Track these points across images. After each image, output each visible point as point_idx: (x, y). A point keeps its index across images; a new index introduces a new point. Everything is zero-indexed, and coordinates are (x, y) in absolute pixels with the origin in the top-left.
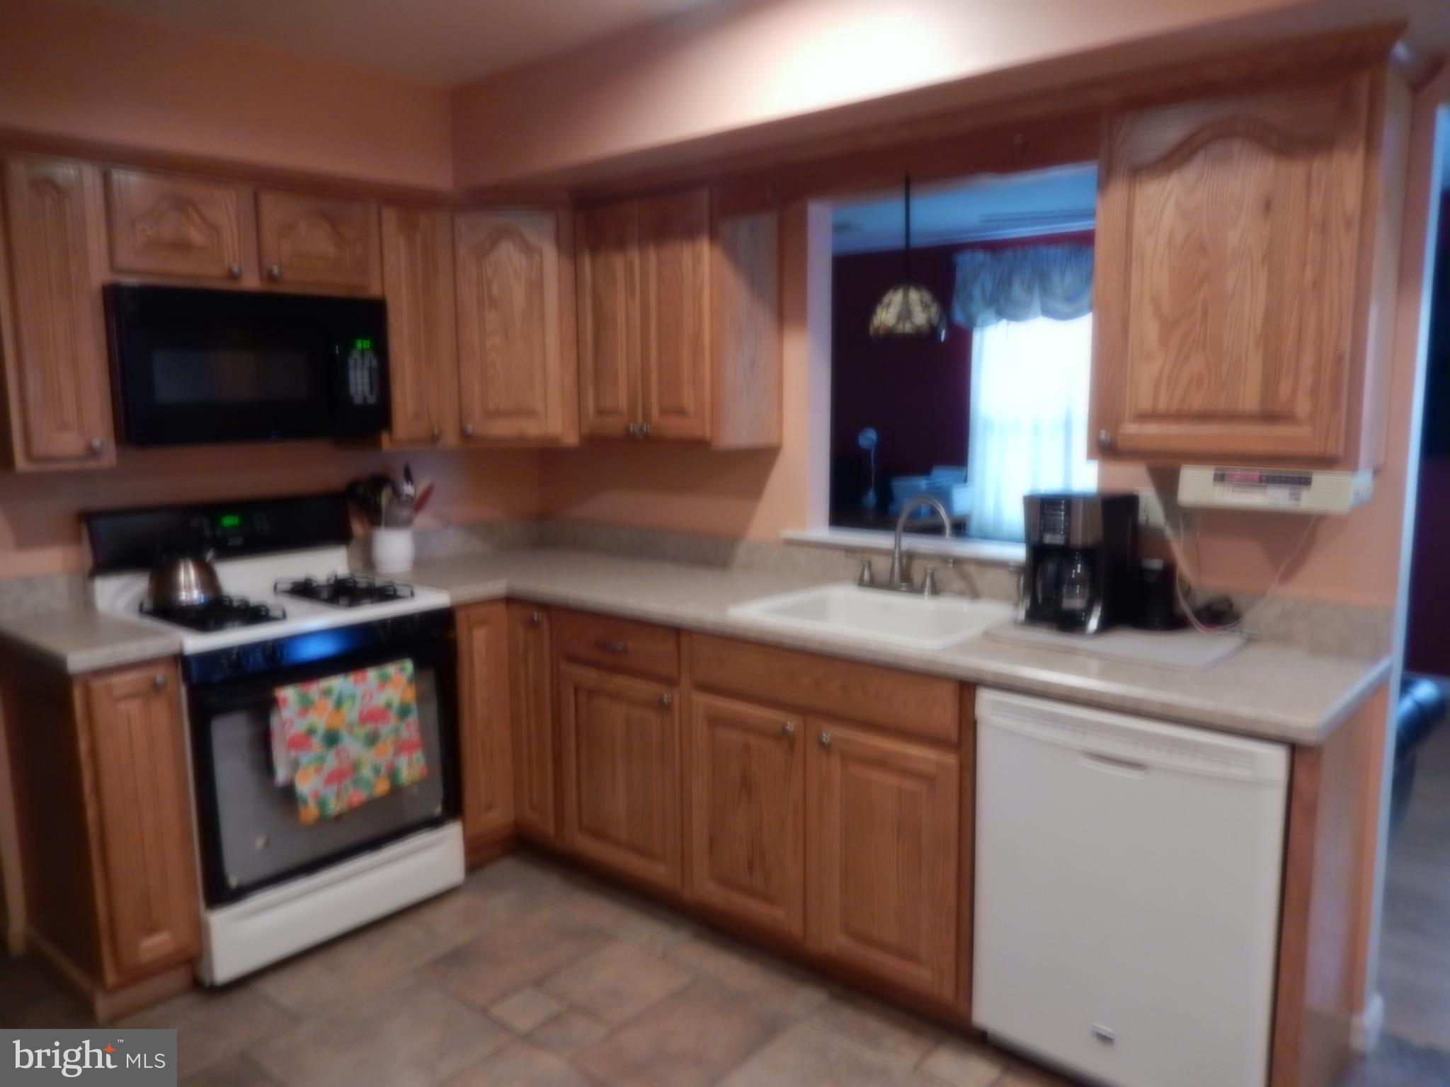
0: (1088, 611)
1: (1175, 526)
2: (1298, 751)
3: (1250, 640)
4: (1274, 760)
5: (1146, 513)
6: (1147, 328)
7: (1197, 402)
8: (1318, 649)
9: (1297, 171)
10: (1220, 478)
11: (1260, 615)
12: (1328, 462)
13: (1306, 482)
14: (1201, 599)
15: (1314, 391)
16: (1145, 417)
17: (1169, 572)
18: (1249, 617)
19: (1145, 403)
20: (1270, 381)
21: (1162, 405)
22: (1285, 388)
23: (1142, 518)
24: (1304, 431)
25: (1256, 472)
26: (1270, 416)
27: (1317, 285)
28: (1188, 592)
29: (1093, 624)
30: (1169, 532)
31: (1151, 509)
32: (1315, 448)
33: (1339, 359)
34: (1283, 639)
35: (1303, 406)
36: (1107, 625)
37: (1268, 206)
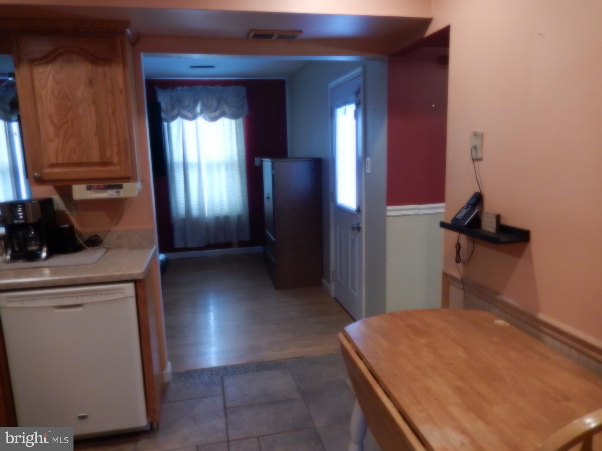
0: (41, 250)
1: (70, 210)
2: (137, 282)
3: (108, 249)
4: (129, 288)
5: (57, 207)
6: (48, 128)
7: (75, 158)
8: (132, 247)
9: (100, 70)
10: (89, 188)
11: (108, 239)
12: (127, 179)
13: (120, 187)
14: (86, 238)
15: (119, 153)
16: (53, 166)
17: (72, 228)
18: (106, 241)
19: (53, 161)
20: (102, 149)
21: (60, 161)
22: (108, 153)
23: (56, 208)
24: (118, 168)
25: (102, 184)
26: (104, 163)
27: (113, 114)
28: (80, 235)
29: (44, 255)
30: (68, 213)
31: (59, 203)
32: (122, 174)
33: (126, 141)
34: (119, 246)
35: (115, 159)
36: (50, 255)
37: (91, 82)
